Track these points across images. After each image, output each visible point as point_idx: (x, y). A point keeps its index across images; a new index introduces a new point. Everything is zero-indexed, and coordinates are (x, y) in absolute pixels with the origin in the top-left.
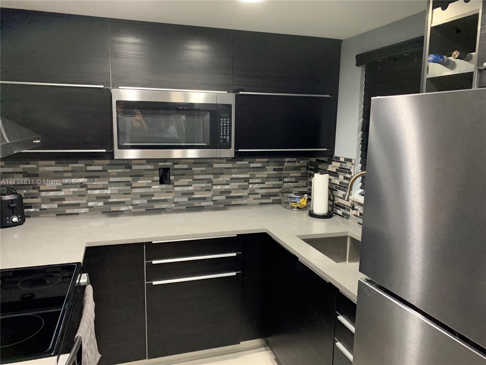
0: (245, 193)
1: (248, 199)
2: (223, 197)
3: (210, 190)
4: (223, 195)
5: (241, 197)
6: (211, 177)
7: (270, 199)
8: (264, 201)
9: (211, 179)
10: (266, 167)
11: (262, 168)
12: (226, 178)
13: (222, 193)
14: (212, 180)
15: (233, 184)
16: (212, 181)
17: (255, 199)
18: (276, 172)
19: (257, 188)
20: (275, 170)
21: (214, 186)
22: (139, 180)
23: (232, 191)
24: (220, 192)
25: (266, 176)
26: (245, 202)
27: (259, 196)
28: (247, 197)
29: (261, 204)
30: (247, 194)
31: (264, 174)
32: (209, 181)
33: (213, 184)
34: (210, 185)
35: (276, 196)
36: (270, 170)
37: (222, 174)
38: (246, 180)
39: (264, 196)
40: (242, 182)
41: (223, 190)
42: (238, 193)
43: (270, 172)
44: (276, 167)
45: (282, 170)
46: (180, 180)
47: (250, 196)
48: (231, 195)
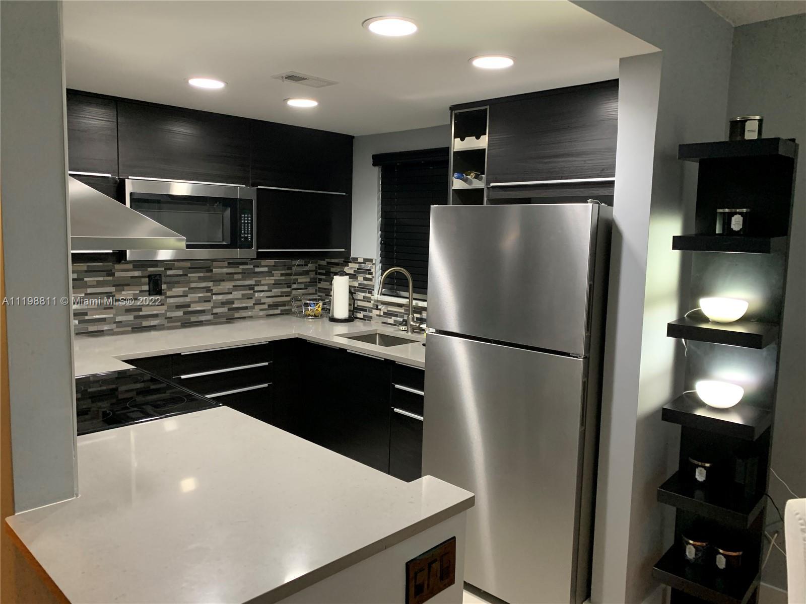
0: (250, 303)
1: (254, 310)
2: (224, 310)
3: (209, 301)
4: (224, 307)
5: (246, 308)
6: (210, 284)
7: (277, 309)
8: (271, 312)
9: (210, 287)
10: (273, 272)
11: (269, 274)
12: (228, 285)
13: (223, 304)
14: (212, 288)
15: (236, 293)
16: (212, 290)
17: (261, 310)
18: (283, 278)
19: (263, 297)
20: (282, 275)
21: (214, 296)
22: (124, 291)
23: (235, 301)
24: (221, 302)
25: (273, 282)
26: (250, 314)
27: (266, 307)
28: (252, 308)
29: (268, 315)
30: (252, 305)
31: (270, 280)
32: (208, 290)
33: (213, 292)
34: (209, 294)
35: (284, 305)
36: (277, 275)
37: (224, 281)
38: (251, 287)
39: (271, 306)
40: (246, 290)
41: (225, 301)
42: (242, 303)
43: (277, 278)
44: (283, 272)
45: (290, 275)
46: (173, 290)
47: (256, 306)
48: (234, 306)
